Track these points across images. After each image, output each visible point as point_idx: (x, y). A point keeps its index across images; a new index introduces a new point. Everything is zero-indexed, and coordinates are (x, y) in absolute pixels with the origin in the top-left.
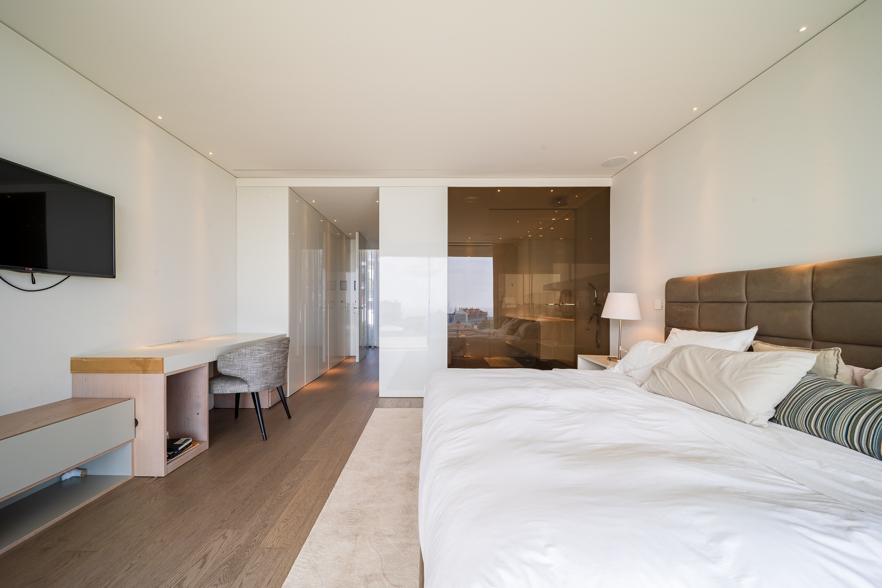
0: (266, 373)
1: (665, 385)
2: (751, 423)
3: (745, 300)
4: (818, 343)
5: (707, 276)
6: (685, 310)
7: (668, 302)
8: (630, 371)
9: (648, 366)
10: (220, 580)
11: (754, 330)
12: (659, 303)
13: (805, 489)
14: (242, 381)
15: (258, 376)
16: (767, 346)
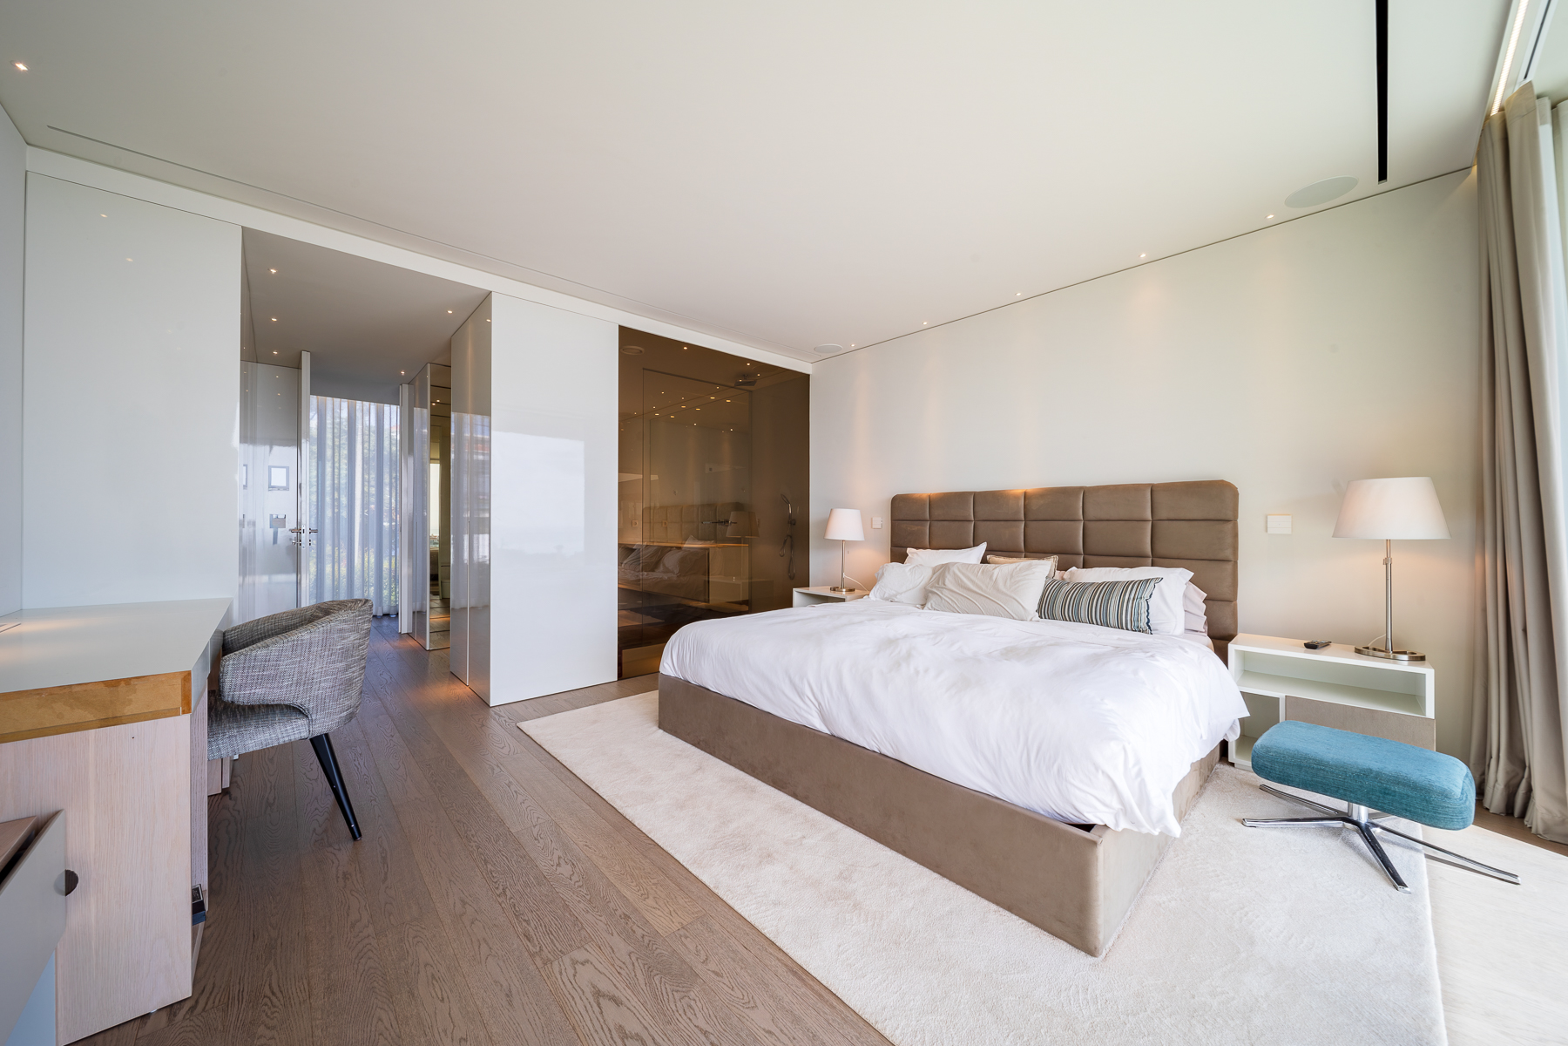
0: (349, 683)
1: (950, 602)
2: (1031, 620)
3: (973, 519)
4: (1028, 554)
5: (937, 494)
6: (915, 528)
7: (894, 520)
8: (896, 596)
9: (914, 588)
10: (677, 991)
11: (984, 546)
12: (882, 522)
13: (1109, 648)
14: (295, 711)
15: (336, 693)
16: (1002, 559)
